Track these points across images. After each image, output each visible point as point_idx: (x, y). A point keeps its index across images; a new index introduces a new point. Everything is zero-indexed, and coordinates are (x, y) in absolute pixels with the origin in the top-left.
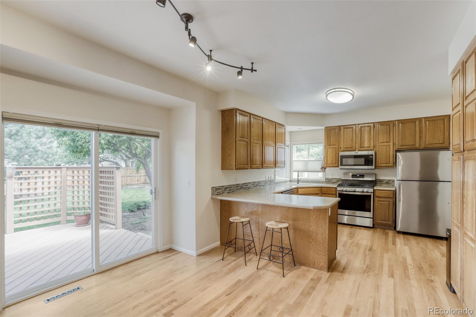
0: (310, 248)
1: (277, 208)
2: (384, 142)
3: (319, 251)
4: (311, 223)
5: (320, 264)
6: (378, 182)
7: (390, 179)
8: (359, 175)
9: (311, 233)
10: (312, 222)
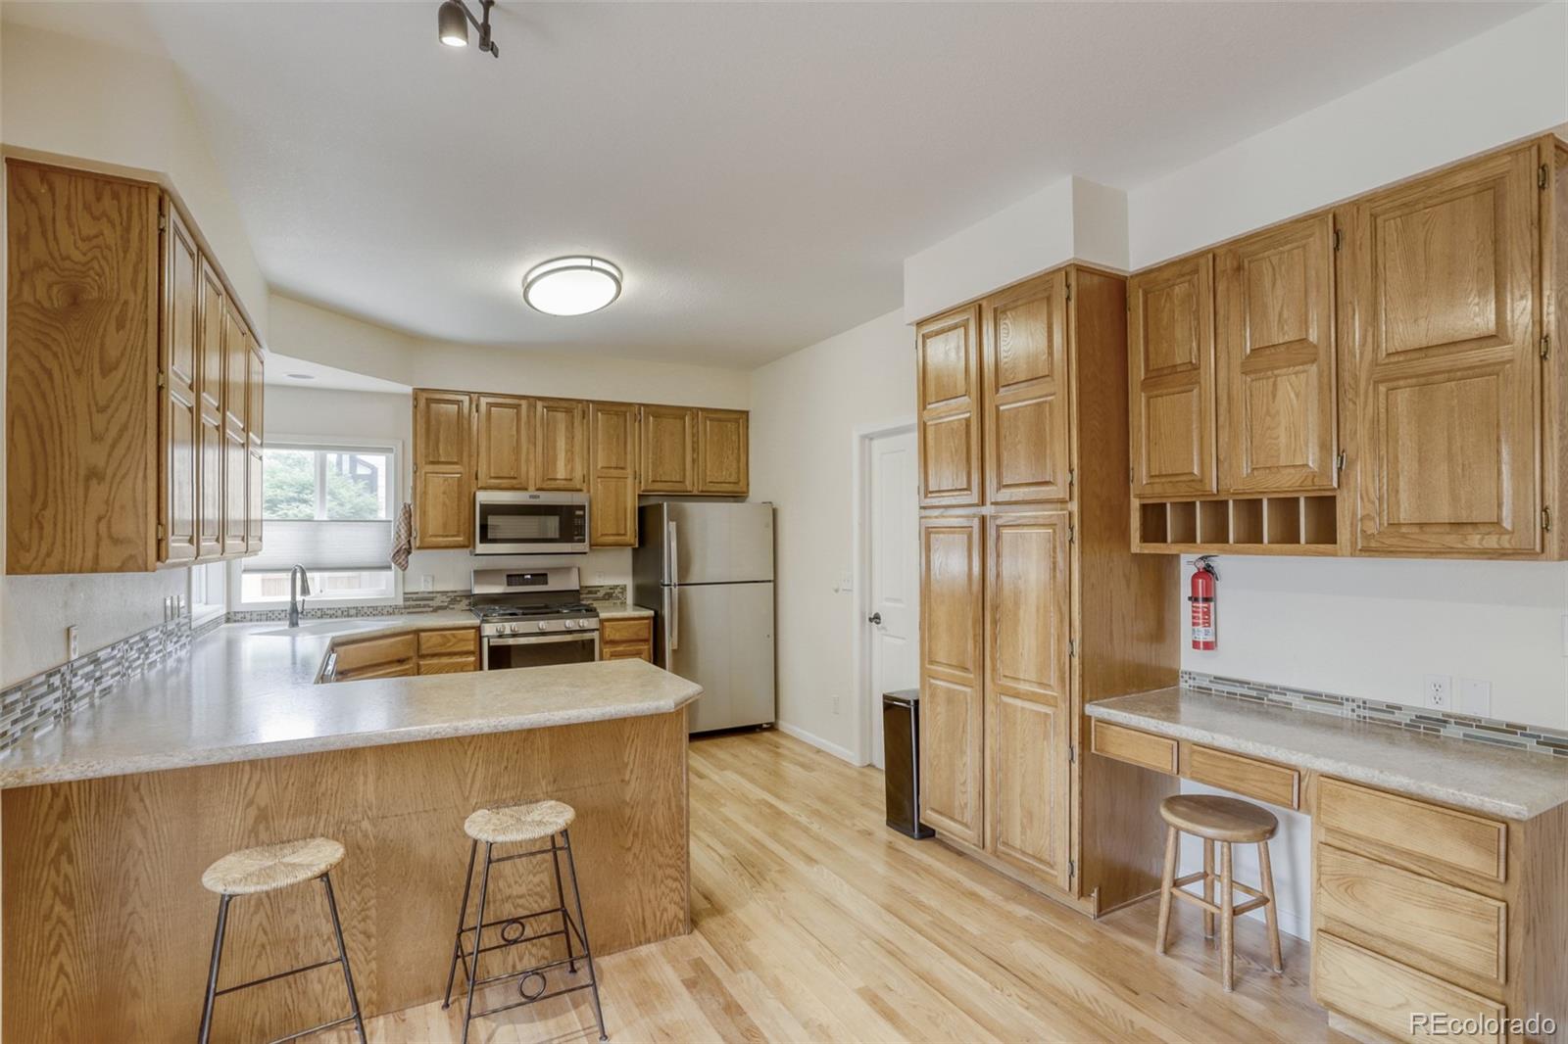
0: (628, 869)
1: (469, 745)
2: (611, 468)
3: (660, 867)
4: (628, 772)
5: (662, 914)
6: (584, 596)
7: (616, 584)
8: (532, 575)
9: (628, 811)
10: (629, 768)
